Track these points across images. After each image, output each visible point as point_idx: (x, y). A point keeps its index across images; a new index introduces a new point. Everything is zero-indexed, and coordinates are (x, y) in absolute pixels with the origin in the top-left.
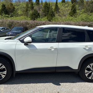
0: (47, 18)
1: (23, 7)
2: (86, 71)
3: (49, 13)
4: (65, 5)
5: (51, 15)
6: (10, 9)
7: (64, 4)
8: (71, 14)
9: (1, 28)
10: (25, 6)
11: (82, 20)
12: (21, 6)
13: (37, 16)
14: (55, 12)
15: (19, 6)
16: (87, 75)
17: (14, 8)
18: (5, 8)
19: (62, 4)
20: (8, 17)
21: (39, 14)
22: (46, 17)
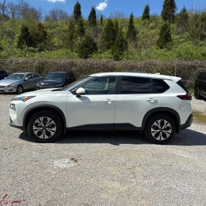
0: (112, 53)
1: (64, 31)
2: (152, 130)
3: (116, 42)
4: (149, 24)
5: (121, 46)
6: (37, 36)
7: (147, 21)
8: (161, 44)
9: (26, 74)
10: (67, 28)
11: (177, 57)
12: (58, 28)
13: (92, 49)
14: (128, 40)
15: (54, 27)
16: (153, 135)
17: (45, 34)
18: (29, 33)
19: (143, 22)
20: (34, 51)
21: (95, 45)
22: (110, 50)
